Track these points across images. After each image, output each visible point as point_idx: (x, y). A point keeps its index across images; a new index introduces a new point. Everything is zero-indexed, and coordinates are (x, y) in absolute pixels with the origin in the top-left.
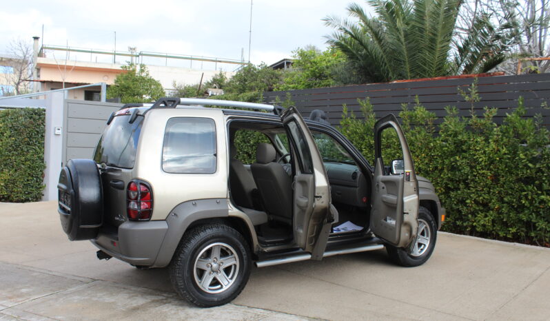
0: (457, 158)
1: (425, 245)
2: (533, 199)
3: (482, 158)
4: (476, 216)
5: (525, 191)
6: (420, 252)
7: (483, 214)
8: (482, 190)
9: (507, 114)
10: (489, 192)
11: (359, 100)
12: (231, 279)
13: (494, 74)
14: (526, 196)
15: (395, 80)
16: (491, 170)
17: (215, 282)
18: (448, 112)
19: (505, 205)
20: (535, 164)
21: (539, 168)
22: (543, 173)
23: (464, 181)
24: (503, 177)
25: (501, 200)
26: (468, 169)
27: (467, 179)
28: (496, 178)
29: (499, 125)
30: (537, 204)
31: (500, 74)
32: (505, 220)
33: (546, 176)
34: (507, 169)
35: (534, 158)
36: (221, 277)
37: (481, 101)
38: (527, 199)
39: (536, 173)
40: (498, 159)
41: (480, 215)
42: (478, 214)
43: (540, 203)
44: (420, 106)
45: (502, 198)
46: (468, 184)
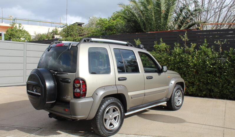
0: (181, 64)
1: (180, 101)
2: (212, 80)
3: (191, 64)
4: (188, 88)
5: (209, 77)
6: (179, 104)
7: (192, 87)
8: (192, 77)
9: (201, 46)
10: (194, 78)
11: (135, 40)
12: (117, 122)
13: (192, 29)
14: (210, 79)
15: (149, 31)
16: (195, 69)
17: (111, 124)
18: (176, 45)
19: (201, 83)
20: (213, 66)
21: (215, 67)
22: (216, 69)
23: (184, 74)
24: (200, 71)
25: (199, 81)
26: (186, 68)
27: (185, 73)
28: (197, 72)
29: (198, 50)
30: (214, 82)
31: (194, 30)
32: (201, 89)
33: (217, 71)
34: (202, 68)
35: (212, 63)
36: (113, 122)
37: (189, 40)
38: (210, 80)
39: (214, 69)
40: (198, 64)
41: (191, 87)
42: (190, 87)
43: (215, 81)
44: (163, 43)
45: (200, 80)
46: (186, 75)
